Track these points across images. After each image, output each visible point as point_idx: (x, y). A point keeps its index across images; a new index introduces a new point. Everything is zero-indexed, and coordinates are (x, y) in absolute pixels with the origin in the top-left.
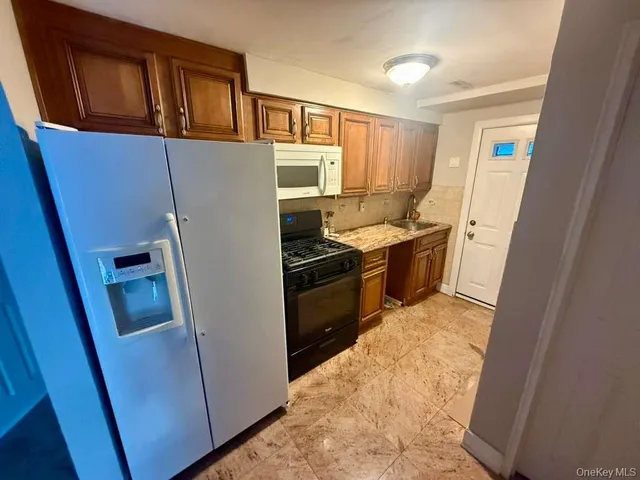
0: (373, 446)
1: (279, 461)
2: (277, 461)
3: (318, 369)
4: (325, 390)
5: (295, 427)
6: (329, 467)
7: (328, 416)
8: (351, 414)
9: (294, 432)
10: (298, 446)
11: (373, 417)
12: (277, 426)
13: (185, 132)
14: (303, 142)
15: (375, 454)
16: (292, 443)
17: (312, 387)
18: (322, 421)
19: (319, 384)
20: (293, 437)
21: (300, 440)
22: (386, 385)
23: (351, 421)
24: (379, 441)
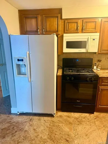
0: (68, 139)
1: (44, 124)
2: (43, 124)
3: (72, 113)
4: (69, 119)
5: (53, 121)
6: (52, 134)
7: (63, 125)
8: (70, 129)
9: (52, 122)
10: (50, 125)
11: (76, 134)
12: (49, 118)
13: (44, 33)
14: (82, 33)
15: (67, 141)
16: (49, 124)
17: (66, 116)
18: (61, 125)
19: (69, 117)
20: (50, 123)
21: (51, 124)
22: (91, 130)
23: (68, 130)
24: (71, 139)
